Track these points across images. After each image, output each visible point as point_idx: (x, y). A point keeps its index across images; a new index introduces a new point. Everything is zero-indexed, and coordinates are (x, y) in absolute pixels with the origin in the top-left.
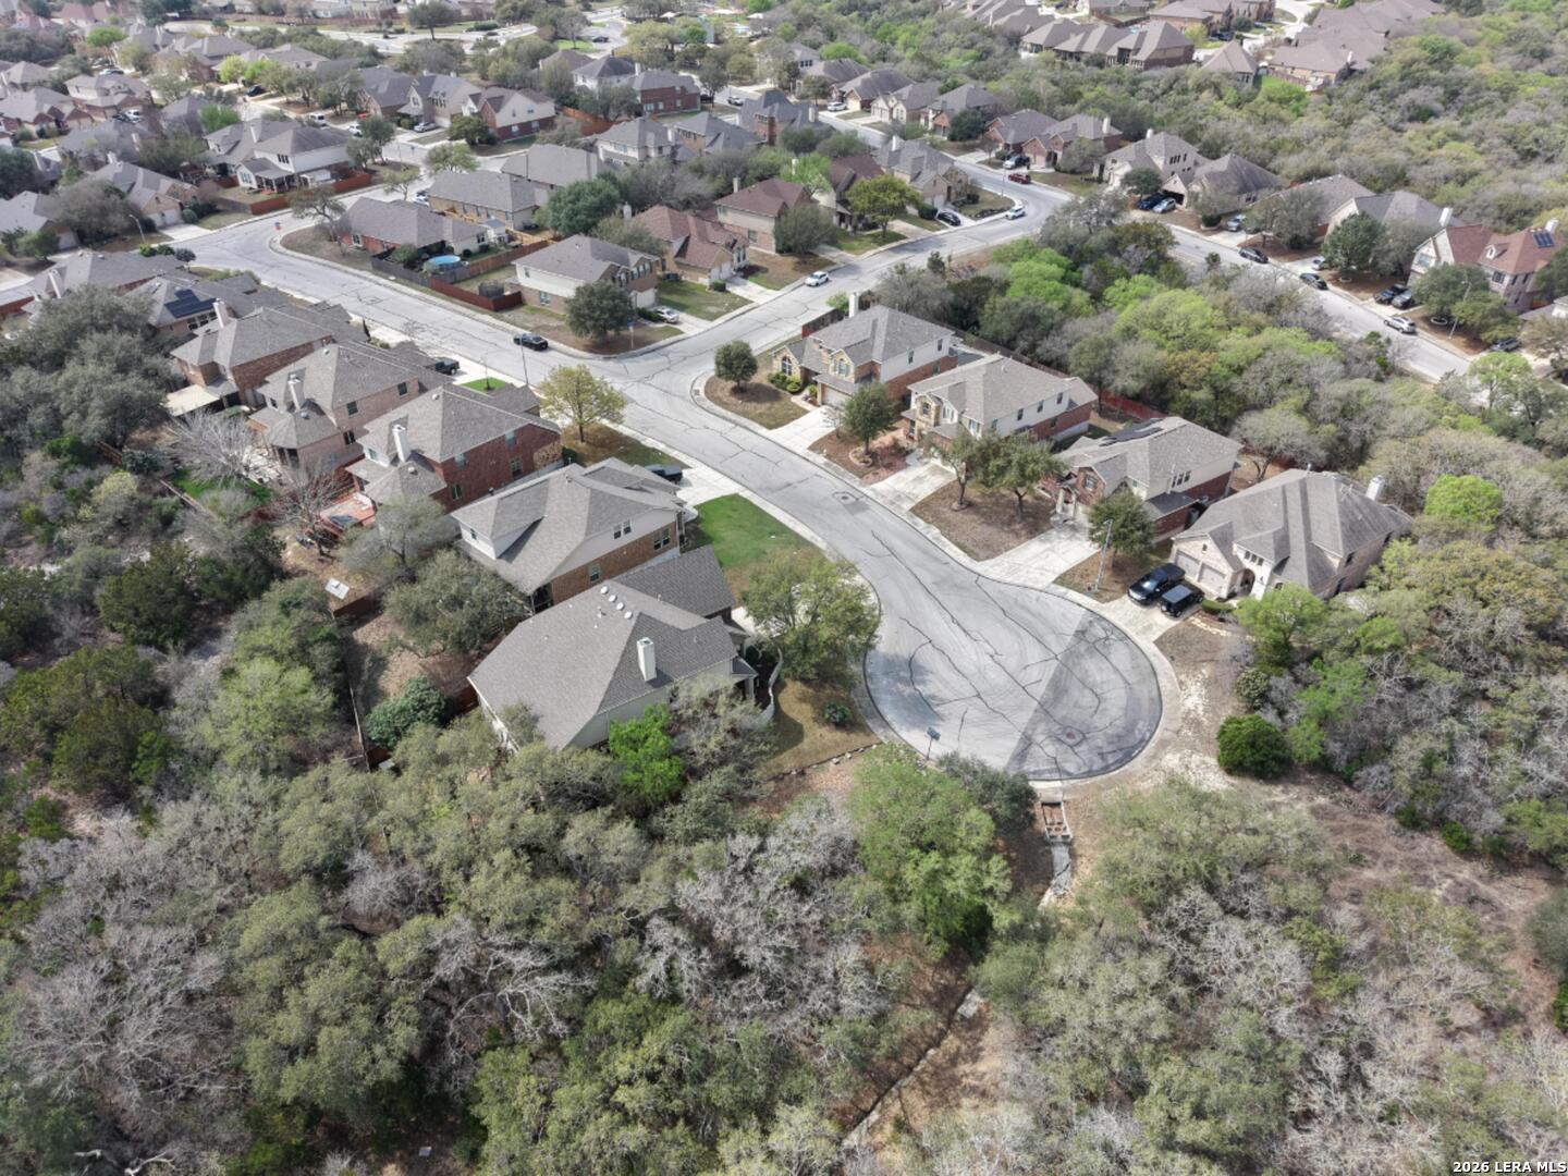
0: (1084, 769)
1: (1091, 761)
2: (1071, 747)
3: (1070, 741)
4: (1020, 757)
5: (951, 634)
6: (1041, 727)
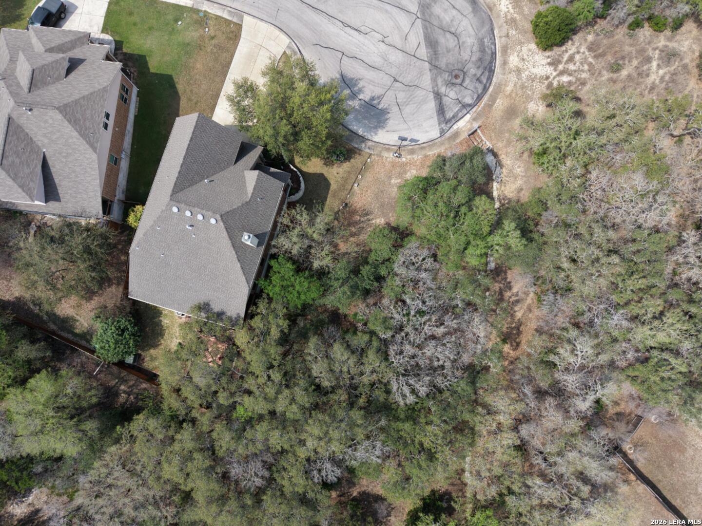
0: (475, 96)
1: (476, 88)
2: (461, 85)
3: (459, 81)
4: (441, 110)
5: (350, 38)
6: (440, 81)
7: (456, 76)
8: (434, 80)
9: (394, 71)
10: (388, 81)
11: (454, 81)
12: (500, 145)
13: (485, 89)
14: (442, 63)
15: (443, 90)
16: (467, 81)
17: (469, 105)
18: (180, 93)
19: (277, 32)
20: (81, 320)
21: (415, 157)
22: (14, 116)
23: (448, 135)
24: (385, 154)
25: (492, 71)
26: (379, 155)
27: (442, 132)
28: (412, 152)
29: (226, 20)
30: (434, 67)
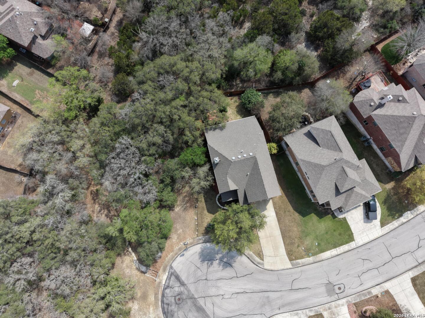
0: (165, 295)
1: (167, 299)
2: (175, 297)
3: (177, 298)
4: (178, 278)
5: (238, 287)
6: (186, 292)
7: (179, 300)
8: (189, 291)
9: (210, 283)
10: (210, 277)
11: (179, 297)
12: (142, 278)
13: (163, 302)
14: (189, 302)
15: (182, 289)
16: (173, 301)
17: (166, 289)
18: (295, 212)
19: (272, 268)
20: (272, 99)
21: (177, 248)
22: (340, 153)
23: (168, 268)
24: (191, 241)
25: (164, 313)
26: (194, 238)
27: (171, 267)
28: (180, 249)
29: (298, 259)
30: (192, 298)
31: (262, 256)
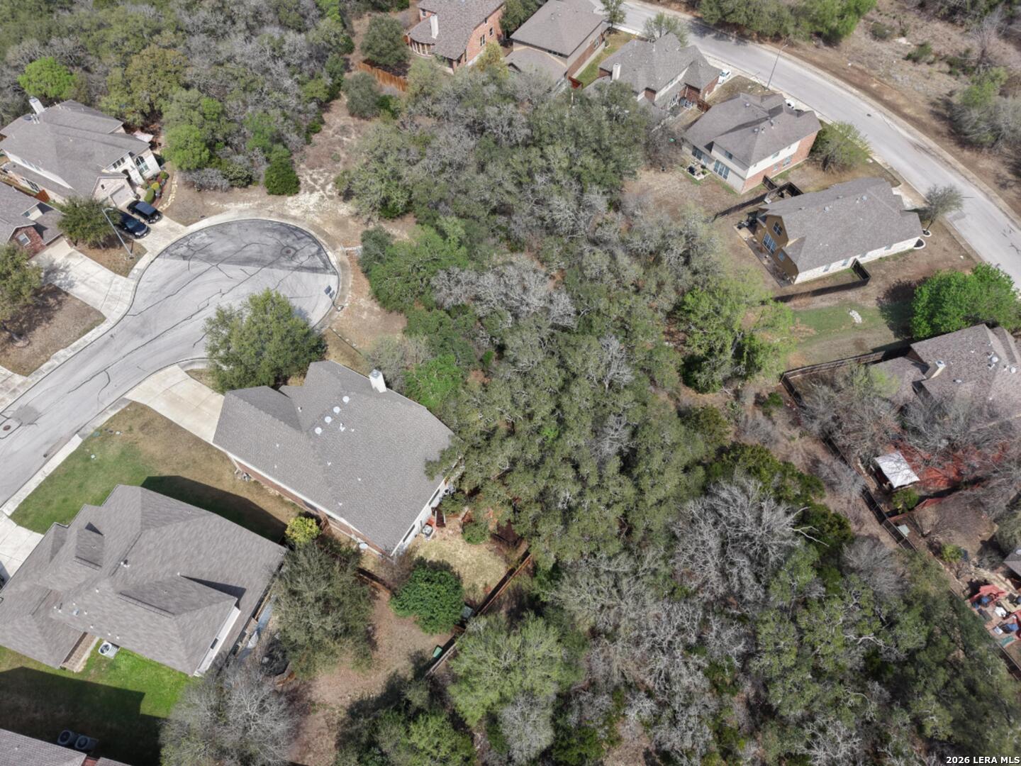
0: (313, 244)
2: (297, 251)
3: (293, 252)
4: (314, 270)
6: (285, 264)
7: (287, 252)
8: (282, 268)
11: (291, 254)
13: (310, 236)
14: (269, 258)
15: (295, 264)
16: (296, 246)
17: (319, 250)
18: (173, 474)
21: (348, 296)
23: (339, 270)
24: (335, 317)
25: (297, 229)
26: (333, 322)
27: (335, 273)
28: (343, 298)
30: (270, 264)
31: (193, 374)
